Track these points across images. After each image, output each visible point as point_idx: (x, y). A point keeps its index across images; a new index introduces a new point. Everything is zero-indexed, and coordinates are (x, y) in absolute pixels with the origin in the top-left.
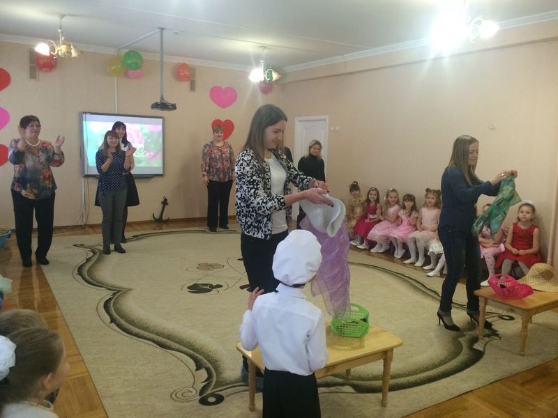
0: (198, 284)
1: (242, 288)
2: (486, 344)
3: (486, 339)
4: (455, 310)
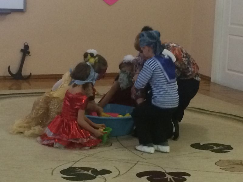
0: (75, 168)
1: (140, 175)
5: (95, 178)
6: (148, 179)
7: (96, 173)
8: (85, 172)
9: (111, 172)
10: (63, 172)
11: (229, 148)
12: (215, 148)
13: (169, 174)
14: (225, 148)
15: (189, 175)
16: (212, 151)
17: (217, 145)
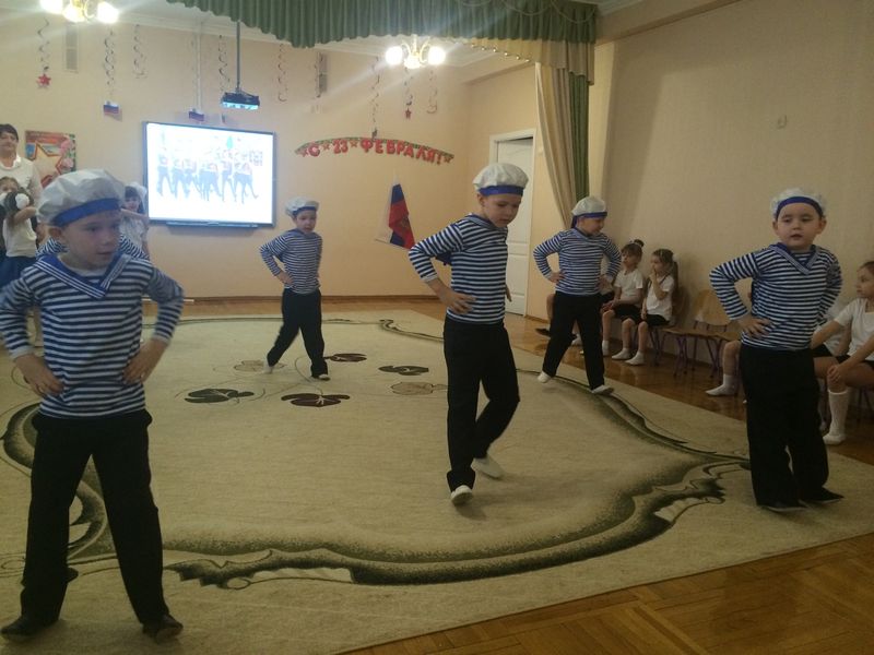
1: (284, 398)
2: (686, 509)
3: (692, 501)
4: (660, 450)
5: (225, 399)
6: (293, 402)
8: (221, 394)
9: (252, 394)
10: (190, 395)
11: (426, 370)
12: (408, 370)
14: (418, 371)
15: (347, 397)
16: (402, 373)
17: (411, 368)
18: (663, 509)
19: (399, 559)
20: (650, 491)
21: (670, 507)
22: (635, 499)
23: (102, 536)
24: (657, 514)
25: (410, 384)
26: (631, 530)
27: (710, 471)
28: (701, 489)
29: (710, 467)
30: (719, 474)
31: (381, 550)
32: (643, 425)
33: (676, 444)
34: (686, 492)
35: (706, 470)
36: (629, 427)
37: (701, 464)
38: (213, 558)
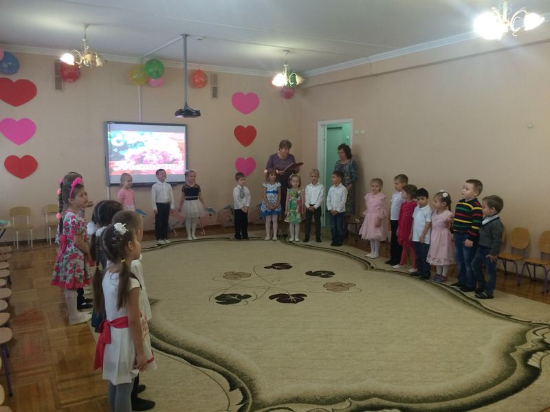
0: (225, 295)
1: (272, 298)
2: (541, 359)
3: (541, 354)
4: (502, 321)
5: (240, 301)
6: (277, 300)
7: (241, 298)
8: (233, 297)
9: (250, 296)
10: (217, 298)
11: (332, 274)
12: (323, 274)
13: (293, 295)
14: (329, 274)
15: (306, 296)
16: (321, 276)
17: (324, 272)
18: (530, 360)
19: (419, 401)
20: (516, 350)
21: (533, 358)
22: (512, 354)
23: (253, 397)
24: (529, 363)
25: (332, 284)
26: (523, 374)
27: (537, 333)
28: (540, 346)
29: (535, 331)
30: (543, 335)
31: (406, 397)
32: (481, 305)
33: (508, 317)
34: (534, 348)
35: (534, 333)
36: (476, 307)
37: (530, 329)
38: (324, 407)
